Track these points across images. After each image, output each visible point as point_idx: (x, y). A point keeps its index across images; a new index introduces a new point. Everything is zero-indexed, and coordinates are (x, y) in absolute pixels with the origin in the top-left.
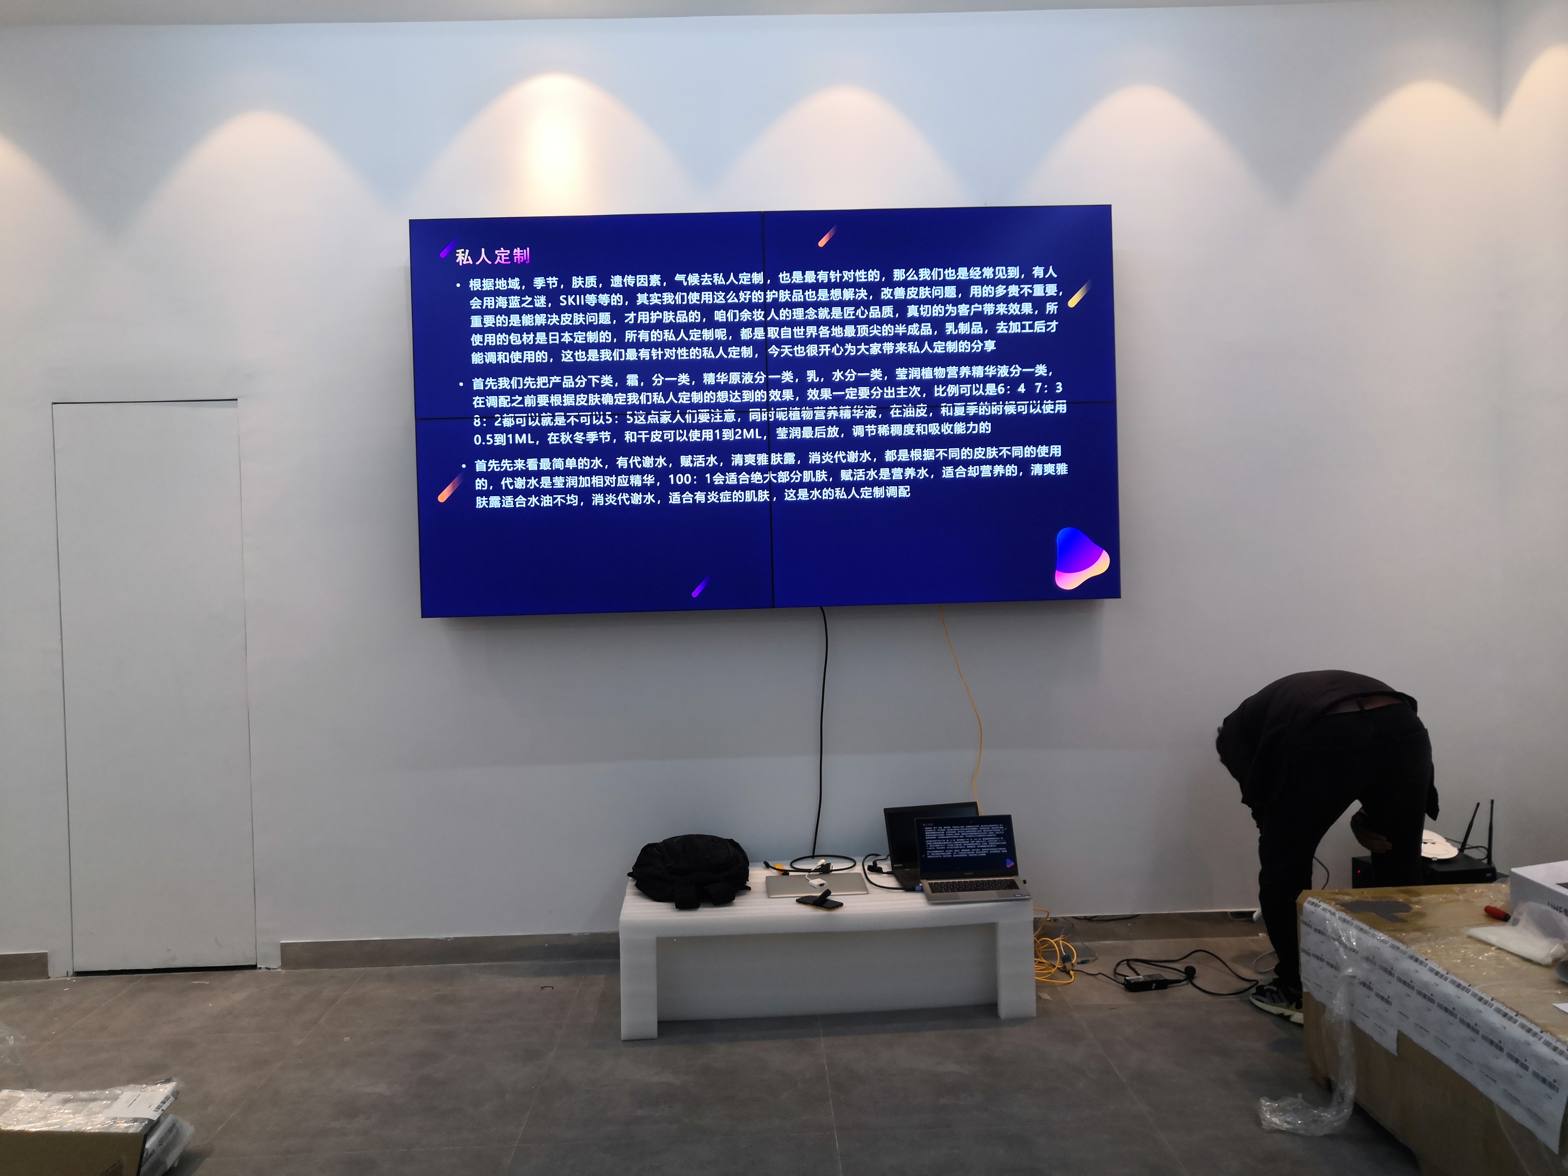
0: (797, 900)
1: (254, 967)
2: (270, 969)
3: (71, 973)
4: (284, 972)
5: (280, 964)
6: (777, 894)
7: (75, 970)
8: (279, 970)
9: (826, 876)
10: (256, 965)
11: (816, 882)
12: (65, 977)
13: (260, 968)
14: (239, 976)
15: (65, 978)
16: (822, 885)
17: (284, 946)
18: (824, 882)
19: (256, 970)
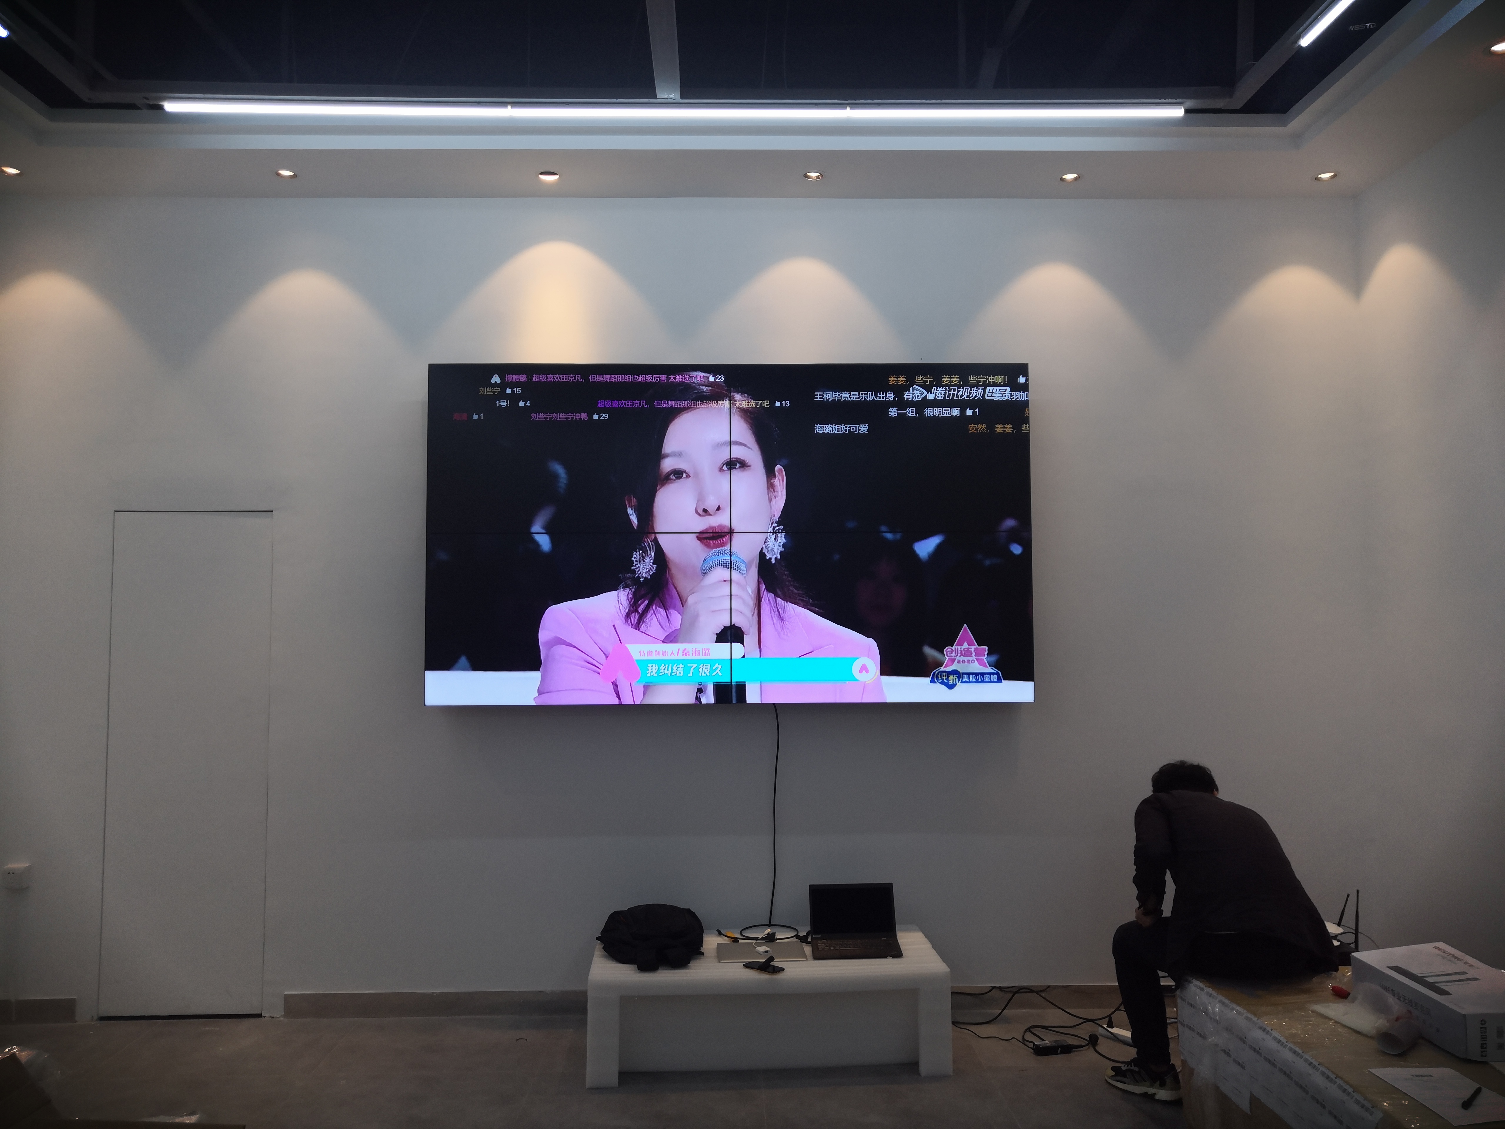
0: (744, 965)
1: (259, 1016)
2: (273, 1018)
3: (95, 1018)
4: (286, 1020)
5: (283, 1014)
6: (728, 959)
7: (99, 1015)
8: (282, 1019)
9: (771, 944)
10: (262, 1014)
11: (762, 949)
12: (90, 1021)
13: (265, 1017)
14: (248, 1022)
15: (90, 1023)
16: (766, 952)
17: (287, 998)
18: (768, 949)
19: (261, 1019)
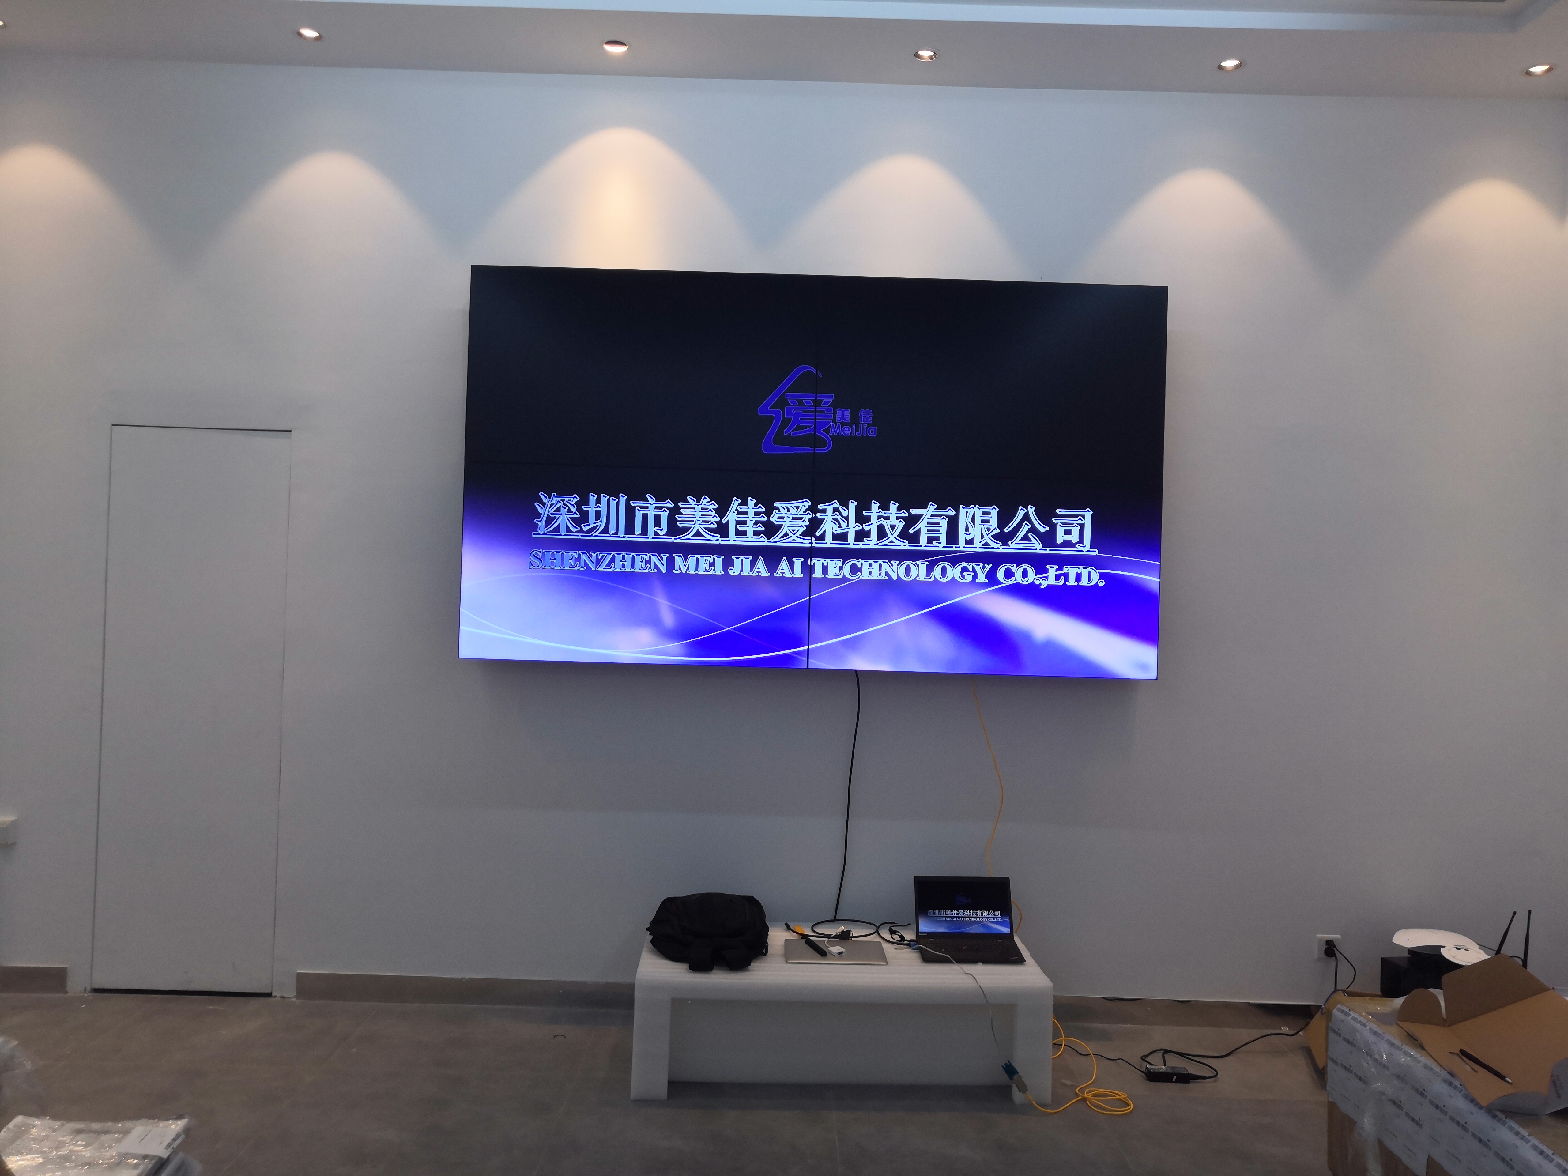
1: (269, 995)
2: (284, 998)
3: (89, 989)
4: (298, 1001)
5: (295, 994)
6: (795, 960)
7: (92, 987)
8: (294, 1000)
10: (271, 993)
11: (835, 948)
12: (83, 993)
13: (275, 996)
14: (255, 1003)
15: (82, 995)
16: (840, 953)
17: (300, 976)
18: (842, 950)
19: (271, 998)
